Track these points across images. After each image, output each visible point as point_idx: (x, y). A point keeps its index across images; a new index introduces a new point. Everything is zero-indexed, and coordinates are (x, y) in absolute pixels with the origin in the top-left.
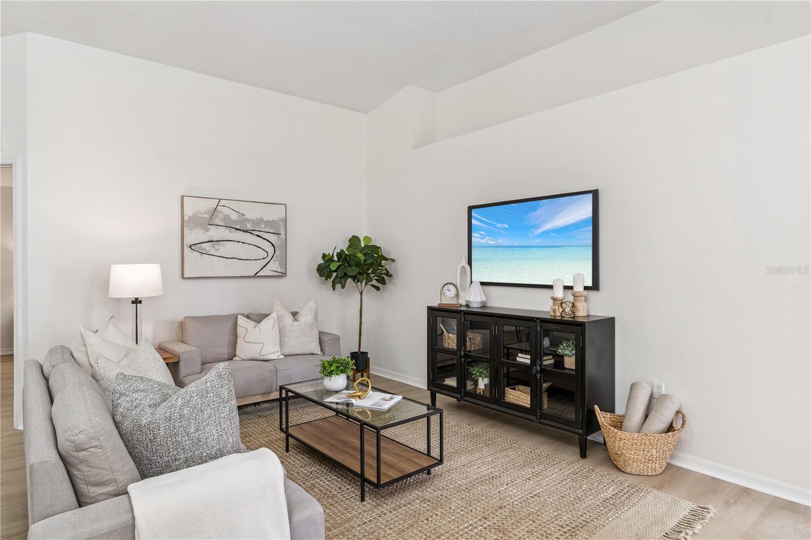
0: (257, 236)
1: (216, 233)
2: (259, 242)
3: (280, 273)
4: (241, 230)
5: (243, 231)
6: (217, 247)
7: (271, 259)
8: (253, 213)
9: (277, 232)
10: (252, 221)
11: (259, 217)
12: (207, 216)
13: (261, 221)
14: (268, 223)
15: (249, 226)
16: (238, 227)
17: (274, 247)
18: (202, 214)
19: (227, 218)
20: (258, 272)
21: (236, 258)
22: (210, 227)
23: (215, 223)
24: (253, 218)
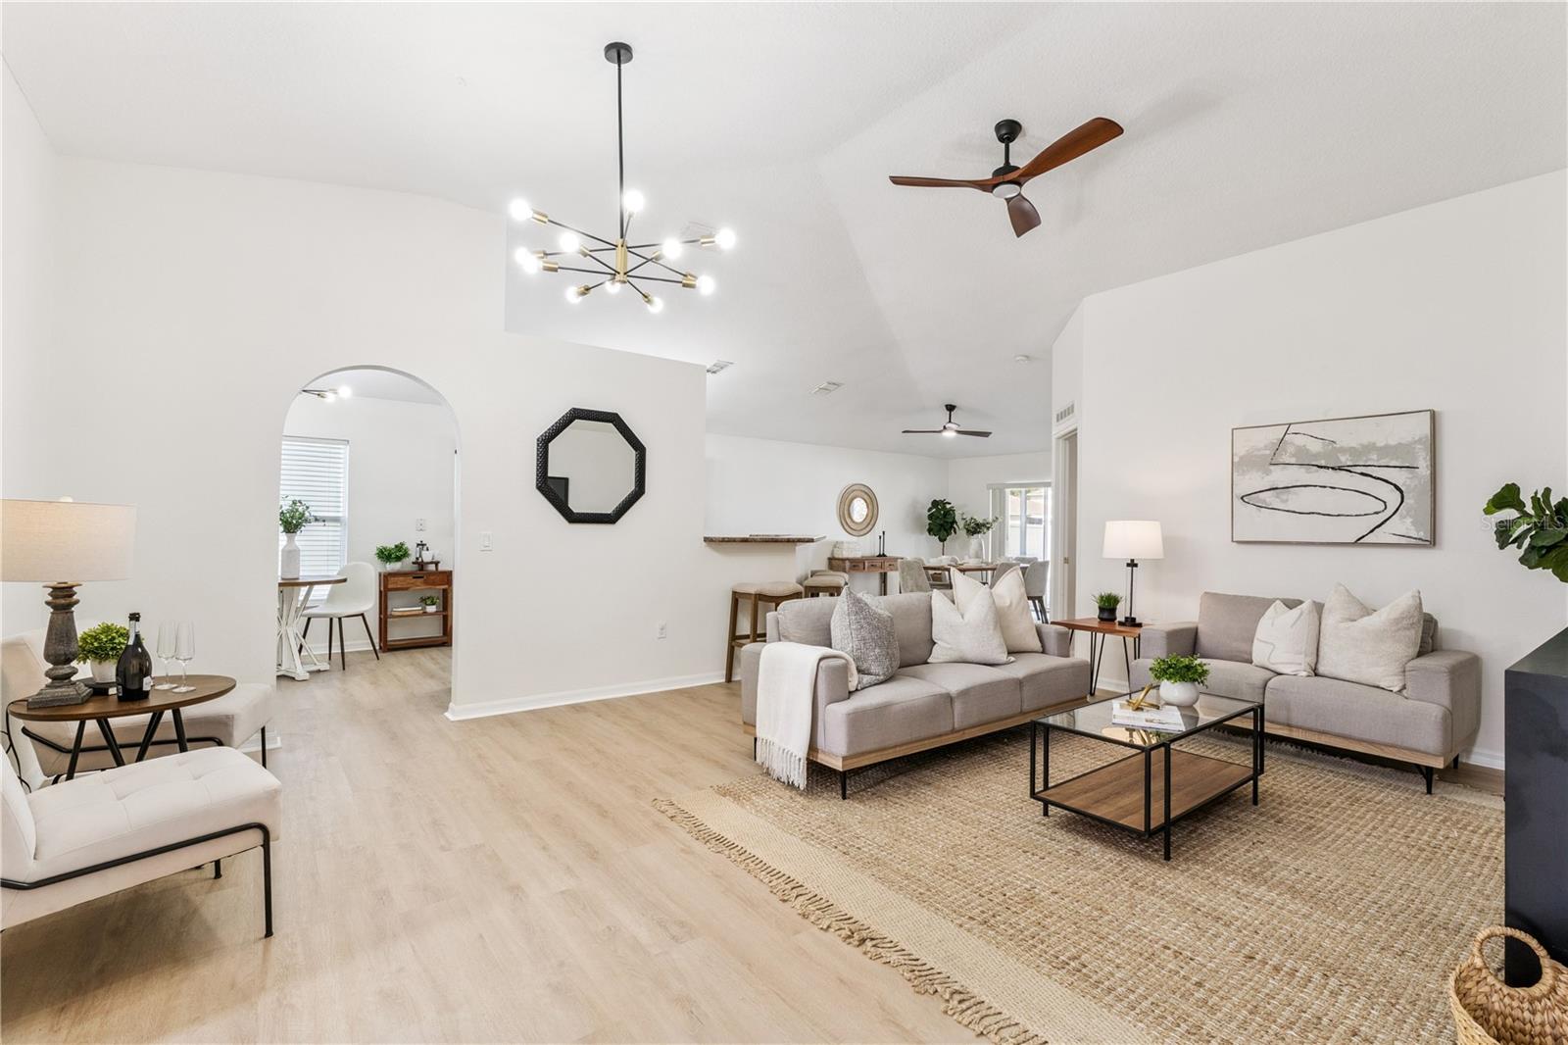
0: (1362, 474)
1: (1280, 476)
2: (1366, 484)
3: (1415, 538)
4: (1328, 468)
5: (1333, 468)
6: (1284, 497)
7: (1394, 514)
8: (1350, 437)
9: (1407, 465)
10: (1352, 451)
11: (1365, 442)
12: (1268, 452)
13: (1370, 448)
14: (1386, 450)
15: (1344, 460)
16: (1323, 463)
17: (1401, 492)
18: (1259, 450)
19: (1301, 450)
20: (1363, 537)
21: (1319, 514)
22: (1272, 467)
23: (1281, 461)
24: (1354, 445)
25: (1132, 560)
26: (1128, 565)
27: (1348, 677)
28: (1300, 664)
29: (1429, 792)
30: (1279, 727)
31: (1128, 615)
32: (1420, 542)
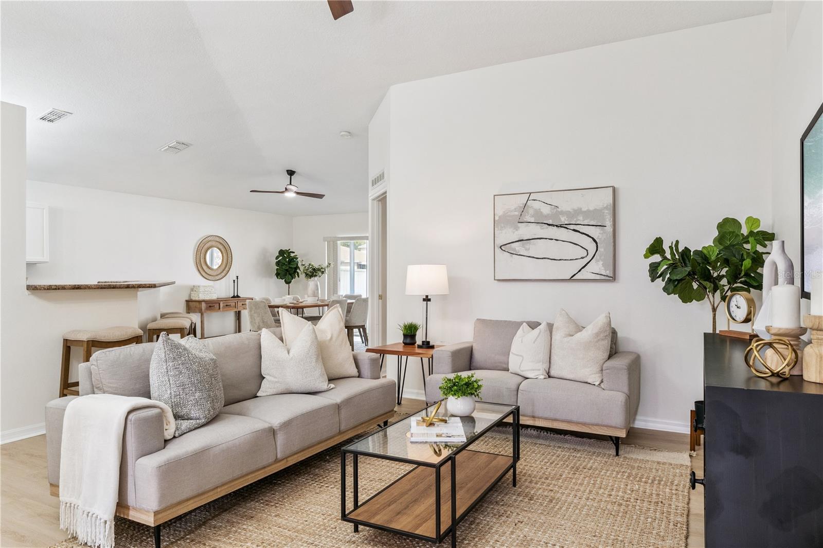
0: (574, 230)
1: (526, 231)
2: (576, 237)
3: (605, 276)
4: (553, 225)
5: (557, 226)
6: (527, 247)
7: (592, 259)
8: (567, 203)
9: (600, 224)
10: (567, 213)
11: (576, 208)
12: (516, 213)
13: (578, 212)
14: (587, 214)
15: (564, 220)
16: (550, 222)
17: (596, 243)
18: (511, 212)
19: (538, 212)
20: (575, 275)
21: (548, 259)
22: (520, 225)
23: (525, 220)
24: (569, 209)
25: (427, 296)
26: (424, 300)
27: (569, 377)
28: (540, 370)
29: (617, 454)
30: (527, 418)
31: (424, 340)
32: (607, 278)
